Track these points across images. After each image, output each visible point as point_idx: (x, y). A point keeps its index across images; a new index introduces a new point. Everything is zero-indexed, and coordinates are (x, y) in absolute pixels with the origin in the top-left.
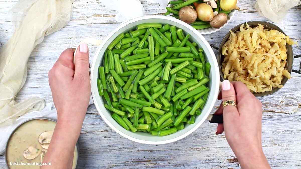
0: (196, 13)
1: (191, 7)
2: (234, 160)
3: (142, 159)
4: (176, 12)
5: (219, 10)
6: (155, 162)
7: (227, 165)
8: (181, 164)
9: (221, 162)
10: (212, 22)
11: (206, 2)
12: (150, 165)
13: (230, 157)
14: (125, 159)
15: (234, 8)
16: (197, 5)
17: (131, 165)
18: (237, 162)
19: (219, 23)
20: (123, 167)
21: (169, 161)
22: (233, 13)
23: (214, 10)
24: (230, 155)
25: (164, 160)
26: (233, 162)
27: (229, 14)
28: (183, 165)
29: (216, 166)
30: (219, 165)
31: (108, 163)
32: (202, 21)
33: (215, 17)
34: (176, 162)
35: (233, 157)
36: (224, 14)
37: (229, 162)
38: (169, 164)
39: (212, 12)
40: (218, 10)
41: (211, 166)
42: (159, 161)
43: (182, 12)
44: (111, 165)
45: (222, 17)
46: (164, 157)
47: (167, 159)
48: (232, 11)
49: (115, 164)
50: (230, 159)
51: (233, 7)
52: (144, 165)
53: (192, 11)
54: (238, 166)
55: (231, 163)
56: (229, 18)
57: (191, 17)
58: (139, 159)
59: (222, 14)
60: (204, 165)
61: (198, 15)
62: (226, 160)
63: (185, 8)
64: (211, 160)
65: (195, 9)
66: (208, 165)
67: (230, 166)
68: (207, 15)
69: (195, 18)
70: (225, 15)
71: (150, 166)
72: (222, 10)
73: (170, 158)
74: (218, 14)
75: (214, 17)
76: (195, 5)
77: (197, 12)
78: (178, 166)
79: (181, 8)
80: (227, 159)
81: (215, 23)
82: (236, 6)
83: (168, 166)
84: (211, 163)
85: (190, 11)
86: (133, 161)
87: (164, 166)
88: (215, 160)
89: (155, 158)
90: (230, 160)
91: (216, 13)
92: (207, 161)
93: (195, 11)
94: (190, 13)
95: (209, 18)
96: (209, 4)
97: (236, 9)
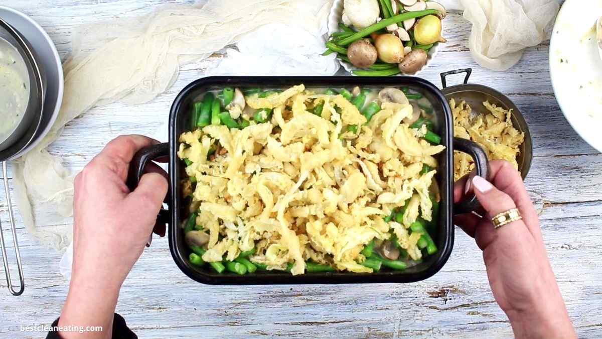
0: (375, 50)
1: (367, 40)
2: (439, 293)
3: (288, 292)
4: (342, 50)
5: (414, 44)
6: (309, 297)
7: (428, 301)
8: (352, 301)
9: (418, 296)
10: (403, 64)
11: (391, 32)
12: (302, 302)
13: (433, 288)
14: (260, 292)
15: (436, 41)
16: (377, 38)
17: (270, 302)
18: (444, 296)
19: (413, 65)
20: (256, 305)
21: (331, 296)
22: (437, 48)
23: (405, 43)
24: (432, 285)
25: (324, 294)
26: (437, 297)
27: (429, 50)
28: (355, 301)
29: (410, 304)
30: (414, 301)
31: (232, 299)
32: (386, 63)
33: (407, 55)
34: (343, 296)
35: (437, 288)
36: (420, 50)
37: (431, 297)
38: (332, 301)
39: (401, 47)
40: (411, 44)
41: (400, 303)
42: (316, 295)
43: (352, 50)
44: (237, 302)
45: (418, 56)
46: (323, 289)
47: (329, 292)
48: (435, 44)
49: (242, 301)
50: (432, 291)
51: (435, 38)
52: (291, 301)
53: (368, 47)
54: (446, 303)
55: (434, 299)
56: (429, 57)
57: (368, 58)
58: (283, 292)
59: (417, 51)
60: (390, 301)
61: (378, 54)
62: (425, 293)
63: (357, 43)
64: (401, 294)
65: (373, 44)
66: (395, 301)
67: (431, 303)
68: (394, 53)
69: (374, 59)
70: (423, 52)
71: (300, 303)
72: (417, 44)
73: (335, 290)
74: (411, 50)
75: (405, 56)
76: (374, 37)
77: (377, 49)
78: (347, 304)
79: (351, 43)
80: (428, 293)
81: (408, 65)
82: (440, 36)
83: (330, 304)
84: (400, 298)
85: (366, 48)
86: (272, 294)
87: (324, 303)
88: (407, 293)
89: (308, 291)
90: (433, 293)
91: (408, 49)
92: (395, 296)
93: (374, 48)
94: (366, 50)
95: (396, 58)
96: (396, 35)
97: (440, 42)
